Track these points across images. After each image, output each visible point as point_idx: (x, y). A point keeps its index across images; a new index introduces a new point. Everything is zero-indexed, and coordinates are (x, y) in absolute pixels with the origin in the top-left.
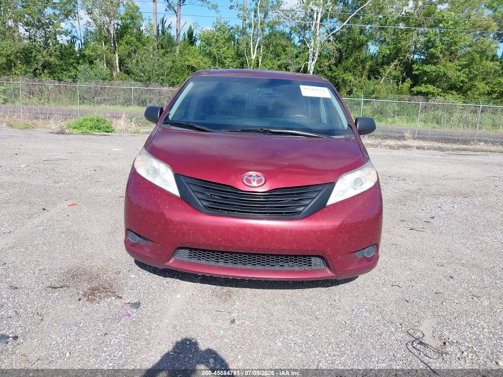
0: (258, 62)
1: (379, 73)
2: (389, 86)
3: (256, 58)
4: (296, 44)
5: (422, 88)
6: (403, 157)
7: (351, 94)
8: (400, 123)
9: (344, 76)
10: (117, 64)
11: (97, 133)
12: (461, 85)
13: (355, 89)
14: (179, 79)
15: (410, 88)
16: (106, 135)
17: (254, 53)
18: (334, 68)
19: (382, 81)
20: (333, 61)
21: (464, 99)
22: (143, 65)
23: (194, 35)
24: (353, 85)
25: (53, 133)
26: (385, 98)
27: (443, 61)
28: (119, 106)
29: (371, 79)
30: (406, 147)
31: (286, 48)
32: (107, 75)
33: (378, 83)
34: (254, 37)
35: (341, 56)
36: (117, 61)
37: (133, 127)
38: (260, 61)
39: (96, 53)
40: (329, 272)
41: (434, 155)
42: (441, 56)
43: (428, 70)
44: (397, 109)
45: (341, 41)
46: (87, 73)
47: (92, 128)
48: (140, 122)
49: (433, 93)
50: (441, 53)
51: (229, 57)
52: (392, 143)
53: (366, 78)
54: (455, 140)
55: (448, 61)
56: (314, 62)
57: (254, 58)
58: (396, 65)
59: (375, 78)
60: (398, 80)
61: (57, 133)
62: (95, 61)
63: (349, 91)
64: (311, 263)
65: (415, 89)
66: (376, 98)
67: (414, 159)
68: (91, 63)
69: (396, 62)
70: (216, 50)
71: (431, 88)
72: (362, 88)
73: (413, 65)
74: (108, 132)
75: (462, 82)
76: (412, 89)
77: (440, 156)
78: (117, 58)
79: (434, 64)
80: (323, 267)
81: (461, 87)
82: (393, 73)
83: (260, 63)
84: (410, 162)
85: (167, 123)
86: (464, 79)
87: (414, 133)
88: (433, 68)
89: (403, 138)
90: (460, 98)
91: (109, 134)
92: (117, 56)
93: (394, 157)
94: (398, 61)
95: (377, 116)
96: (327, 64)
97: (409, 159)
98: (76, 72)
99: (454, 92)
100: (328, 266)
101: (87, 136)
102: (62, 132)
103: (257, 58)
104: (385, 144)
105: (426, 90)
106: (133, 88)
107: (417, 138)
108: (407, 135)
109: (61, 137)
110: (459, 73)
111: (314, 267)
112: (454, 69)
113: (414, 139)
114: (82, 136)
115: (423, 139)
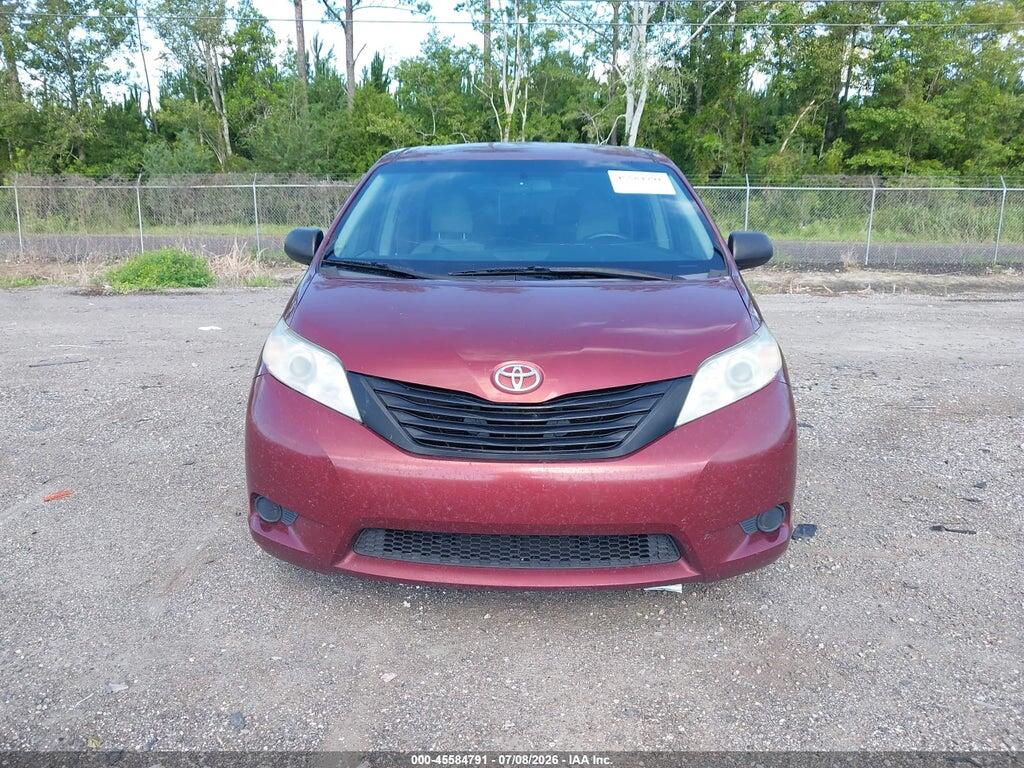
0: (521, 119)
1: (775, 130)
2: (798, 157)
3: (515, 110)
4: (597, 78)
5: (870, 158)
6: (853, 315)
7: (717, 177)
8: (826, 235)
9: (702, 140)
10: (227, 138)
11: (172, 290)
12: (952, 147)
13: (727, 165)
14: (355, 164)
15: (843, 160)
16: (192, 294)
17: (510, 102)
18: (680, 125)
19: (783, 148)
20: (678, 110)
21: (959, 176)
22: (279, 137)
23: (385, 71)
24: (721, 158)
25: (76, 293)
26: (792, 183)
27: (910, 98)
28: (232, 226)
29: (758, 144)
30: (852, 288)
31: (578, 88)
32: (205, 161)
33: (776, 152)
34: (510, 68)
35: (693, 100)
36: (226, 132)
37: (257, 270)
38: (524, 116)
39: (180, 116)
40: (688, 570)
41: (920, 305)
42: (906, 87)
43: (880, 119)
44: (818, 204)
45: (692, 67)
46: (162, 160)
47: (162, 279)
48: (273, 259)
49: (891, 168)
50: (905, 82)
51: (460, 113)
52: (816, 278)
53: (749, 142)
54: (953, 265)
55: (921, 99)
56: (639, 113)
57: (512, 111)
58: (810, 113)
59: (767, 142)
60: (814, 144)
61: (87, 294)
62: (178, 135)
63: (714, 172)
64: (647, 551)
65: (853, 161)
66: (772, 184)
67: (881, 317)
68: (172, 138)
69: (811, 106)
70: (430, 98)
71: (887, 157)
72: (741, 164)
73: (847, 111)
74: (199, 286)
75: (953, 140)
76: (848, 161)
77: (934, 305)
78: (226, 126)
79: (894, 106)
80: (673, 558)
81: (951, 152)
82: (806, 128)
83: (524, 120)
84: (872, 325)
85: (332, 265)
86: (957, 134)
87: (861, 257)
88: (891, 114)
89: (836, 266)
90: (950, 174)
91: (199, 289)
92: (225, 121)
93: (833, 314)
94: (815, 104)
95: (776, 221)
96: (667, 117)
97: (868, 318)
98: (140, 159)
99: (938, 164)
100: (683, 554)
101: (149, 297)
102: (95, 292)
103: (518, 111)
104: (801, 282)
105: (878, 162)
106: (254, 186)
107: (870, 265)
108: (847, 259)
109: (92, 302)
110: (945, 123)
111: (653, 560)
112: (936, 115)
113: (863, 267)
114: (138, 299)
115: (882, 266)
